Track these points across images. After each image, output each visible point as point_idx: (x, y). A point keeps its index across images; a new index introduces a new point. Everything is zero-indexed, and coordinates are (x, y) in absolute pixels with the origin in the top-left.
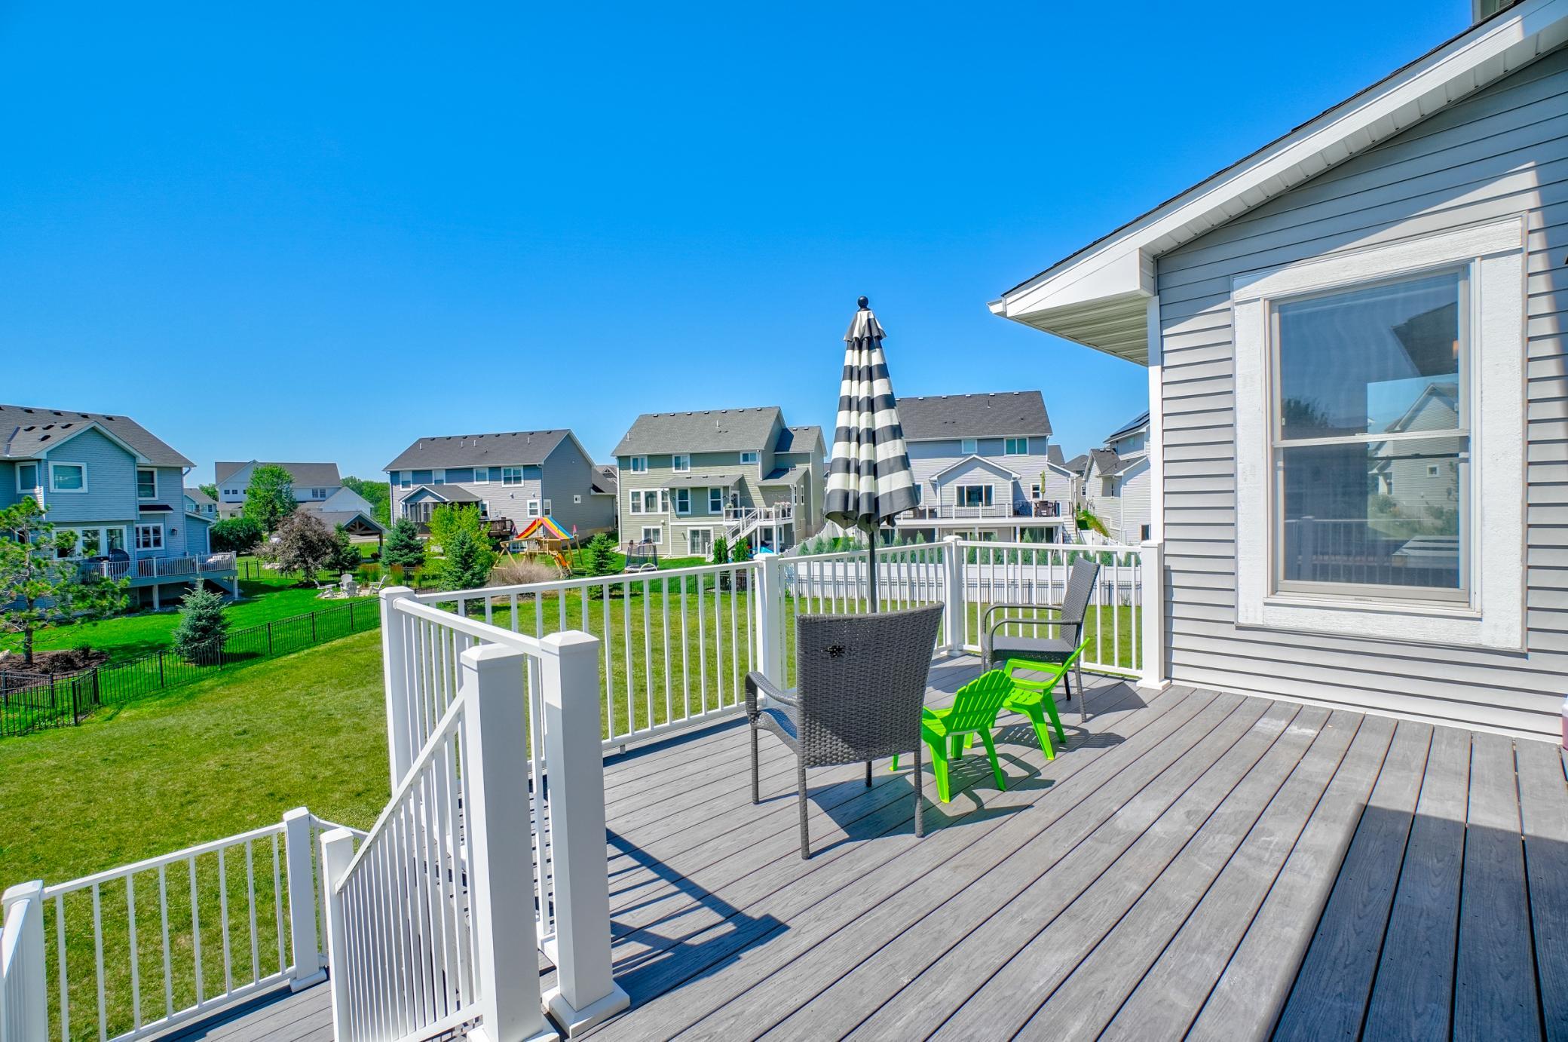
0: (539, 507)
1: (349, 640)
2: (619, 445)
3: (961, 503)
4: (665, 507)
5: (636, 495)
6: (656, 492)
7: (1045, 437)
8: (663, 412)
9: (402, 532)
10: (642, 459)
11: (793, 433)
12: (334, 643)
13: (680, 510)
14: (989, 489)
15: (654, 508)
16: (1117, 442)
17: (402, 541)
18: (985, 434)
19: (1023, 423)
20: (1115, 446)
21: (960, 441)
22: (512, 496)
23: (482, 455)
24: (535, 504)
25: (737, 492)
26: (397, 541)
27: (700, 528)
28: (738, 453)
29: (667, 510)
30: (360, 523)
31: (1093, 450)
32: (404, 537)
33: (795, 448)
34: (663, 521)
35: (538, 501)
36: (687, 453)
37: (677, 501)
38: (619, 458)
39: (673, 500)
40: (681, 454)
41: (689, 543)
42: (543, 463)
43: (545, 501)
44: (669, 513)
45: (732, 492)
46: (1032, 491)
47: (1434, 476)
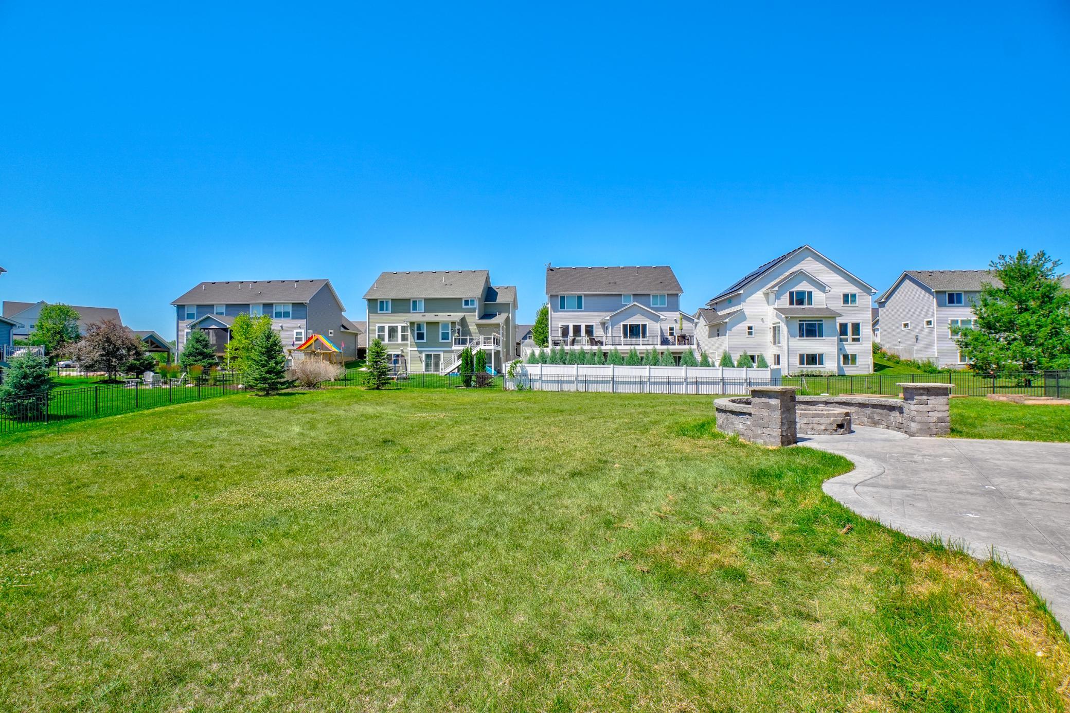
0: (303, 336)
1: (170, 408)
2: (368, 292)
3: (625, 335)
4: (404, 338)
5: (381, 329)
6: (397, 327)
7: (677, 294)
8: (400, 271)
9: (197, 342)
10: (387, 302)
11: (497, 290)
12: (157, 409)
13: (418, 339)
14: (644, 326)
15: (395, 339)
16: (716, 303)
17: (197, 349)
18: (638, 290)
19: (662, 285)
20: (715, 307)
21: (620, 295)
22: (281, 327)
23: (257, 295)
24: (301, 333)
25: (460, 327)
26: (192, 349)
27: (433, 353)
28: (461, 299)
29: (407, 340)
30: (151, 341)
31: (700, 309)
32: (199, 346)
33: (500, 300)
34: (402, 348)
35: (303, 331)
36: (422, 298)
37: (416, 332)
38: (369, 300)
39: (412, 331)
40: (418, 298)
41: (424, 364)
42: (308, 302)
43: (308, 331)
44: (409, 342)
45: (457, 327)
46: (669, 331)
47: (907, 328)
